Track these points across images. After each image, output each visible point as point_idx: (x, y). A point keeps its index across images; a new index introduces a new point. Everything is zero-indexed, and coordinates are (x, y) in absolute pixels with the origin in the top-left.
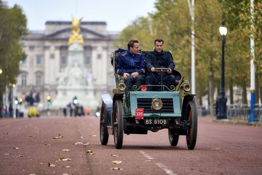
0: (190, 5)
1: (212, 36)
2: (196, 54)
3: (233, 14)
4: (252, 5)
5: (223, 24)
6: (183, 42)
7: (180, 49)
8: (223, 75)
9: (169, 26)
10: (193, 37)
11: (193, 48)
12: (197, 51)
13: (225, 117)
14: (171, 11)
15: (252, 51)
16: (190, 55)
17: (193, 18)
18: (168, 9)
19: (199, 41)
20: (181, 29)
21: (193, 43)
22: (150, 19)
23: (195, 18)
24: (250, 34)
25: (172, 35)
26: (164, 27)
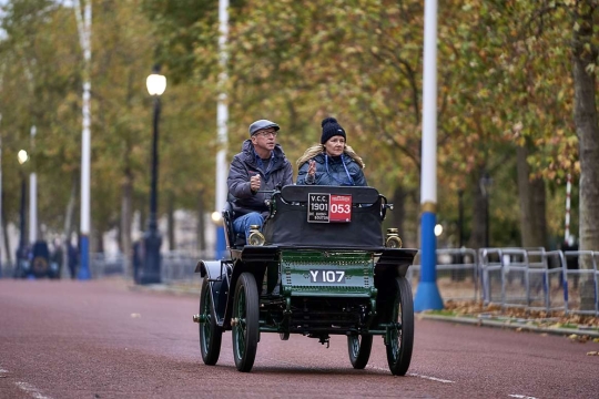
0: (80, 25)
1: (130, 96)
2: (93, 137)
3: (180, 47)
4: (224, 27)
5: (157, 70)
6: (63, 108)
7: (57, 123)
8: (154, 184)
9: (32, 71)
10: (86, 96)
11: (86, 122)
12: (95, 129)
13: (157, 281)
14: (37, 36)
15: (223, 131)
16: (79, 139)
17: (87, 55)
18: (29, 31)
19: (101, 107)
20: (59, 78)
21: (86, 110)
23: (94, 54)
24: (218, 93)
25: (38, 91)
26: (20, 72)
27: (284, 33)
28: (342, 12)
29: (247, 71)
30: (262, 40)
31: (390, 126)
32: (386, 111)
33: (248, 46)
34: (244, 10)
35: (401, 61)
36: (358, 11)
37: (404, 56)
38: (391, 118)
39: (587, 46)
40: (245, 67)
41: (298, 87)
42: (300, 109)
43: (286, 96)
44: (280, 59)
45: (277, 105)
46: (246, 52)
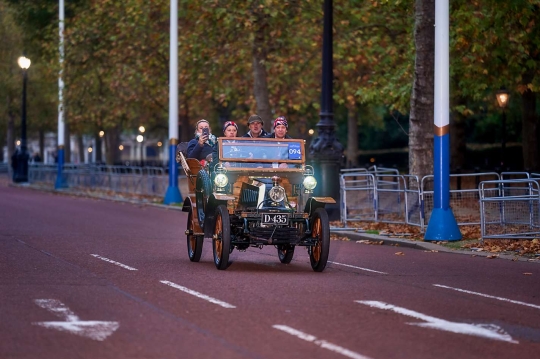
27: (95, 35)
28: (124, 25)
29: (73, 57)
30: (82, 39)
31: (153, 92)
32: (151, 83)
33: (73, 42)
34: (74, 19)
35: (159, 54)
36: (133, 25)
37: (161, 51)
38: (154, 87)
39: (259, 49)
40: (72, 55)
41: (104, 67)
42: (105, 80)
43: (97, 72)
44: (93, 50)
45: (92, 77)
46: (73, 46)
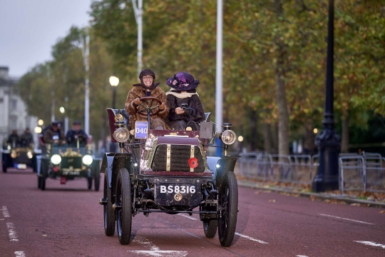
7: (75, 96)
9: (66, 75)
10: (87, 86)
11: (87, 97)
12: (91, 99)
14: (67, 60)
16: (84, 103)
17: (87, 68)
22: (48, 68)
23: (90, 68)
39: (280, 69)
